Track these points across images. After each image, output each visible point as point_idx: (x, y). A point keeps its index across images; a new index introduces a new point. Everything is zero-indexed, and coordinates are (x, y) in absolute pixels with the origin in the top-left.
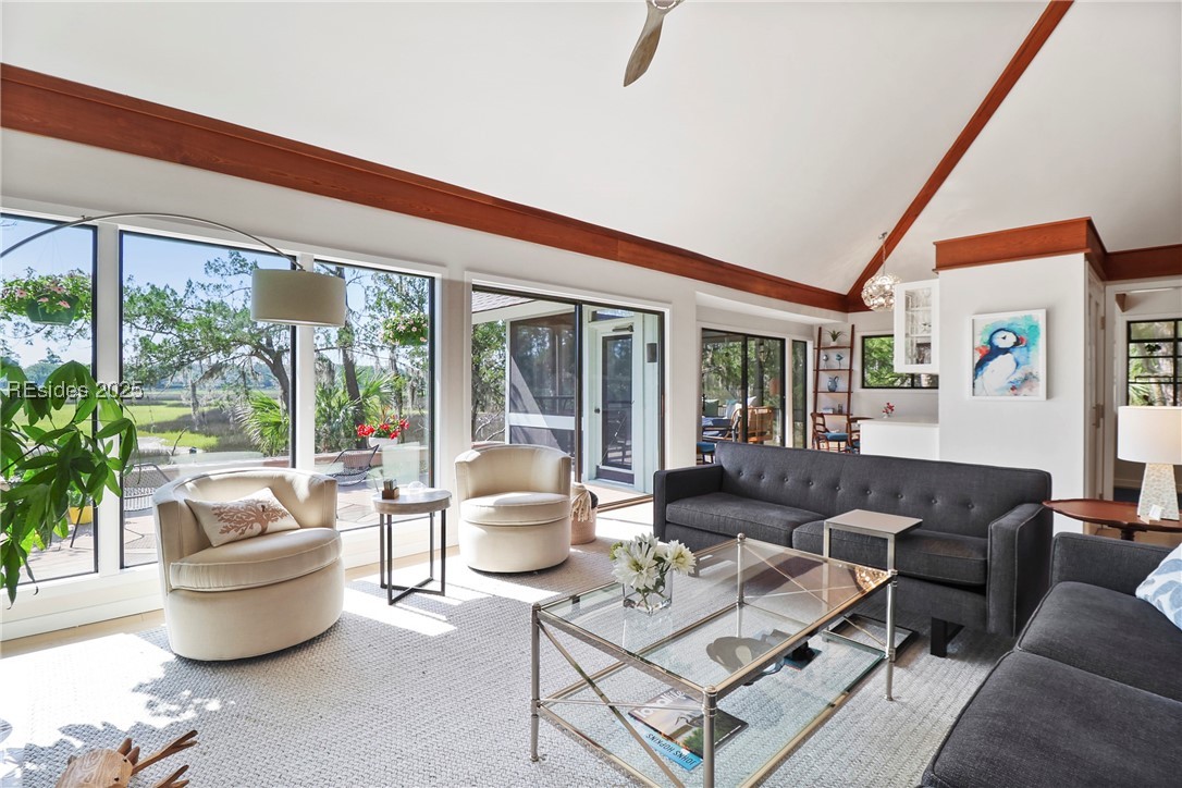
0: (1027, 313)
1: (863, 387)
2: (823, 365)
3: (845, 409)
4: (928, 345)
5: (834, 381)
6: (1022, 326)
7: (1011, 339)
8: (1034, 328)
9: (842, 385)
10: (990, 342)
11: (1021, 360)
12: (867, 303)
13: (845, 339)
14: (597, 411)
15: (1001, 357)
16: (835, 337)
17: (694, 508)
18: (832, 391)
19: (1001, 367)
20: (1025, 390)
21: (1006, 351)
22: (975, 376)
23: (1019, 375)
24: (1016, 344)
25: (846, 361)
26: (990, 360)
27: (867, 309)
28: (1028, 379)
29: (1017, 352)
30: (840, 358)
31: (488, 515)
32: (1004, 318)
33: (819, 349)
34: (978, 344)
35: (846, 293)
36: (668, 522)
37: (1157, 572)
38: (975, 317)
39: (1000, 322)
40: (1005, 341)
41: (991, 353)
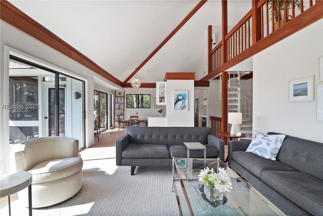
0: (185, 92)
1: (127, 108)
2: (116, 102)
3: (123, 114)
4: (163, 98)
5: (120, 106)
6: (183, 95)
7: (182, 97)
8: (186, 95)
9: (122, 107)
10: (178, 98)
11: (183, 102)
12: (132, 85)
13: (122, 95)
14: (46, 118)
16: (120, 94)
17: (134, 151)
18: (119, 109)
19: (180, 103)
20: (184, 109)
21: (180, 100)
22: (175, 106)
23: (183, 106)
24: (183, 99)
25: (123, 101)
26: (178, 102)
27: (132, 87)
28: (185, 106)
29: (183, 100)
30: (121, 100)
31: (47, 177)
32: (180, 92)
33: (115, 97)
34: (175, 98)
35: (123, 82)
36: (123, 158)
37: (252, 146)
38: (175, 92)
39: (180, 93)
40: (180, 98)
41: (178, 100)
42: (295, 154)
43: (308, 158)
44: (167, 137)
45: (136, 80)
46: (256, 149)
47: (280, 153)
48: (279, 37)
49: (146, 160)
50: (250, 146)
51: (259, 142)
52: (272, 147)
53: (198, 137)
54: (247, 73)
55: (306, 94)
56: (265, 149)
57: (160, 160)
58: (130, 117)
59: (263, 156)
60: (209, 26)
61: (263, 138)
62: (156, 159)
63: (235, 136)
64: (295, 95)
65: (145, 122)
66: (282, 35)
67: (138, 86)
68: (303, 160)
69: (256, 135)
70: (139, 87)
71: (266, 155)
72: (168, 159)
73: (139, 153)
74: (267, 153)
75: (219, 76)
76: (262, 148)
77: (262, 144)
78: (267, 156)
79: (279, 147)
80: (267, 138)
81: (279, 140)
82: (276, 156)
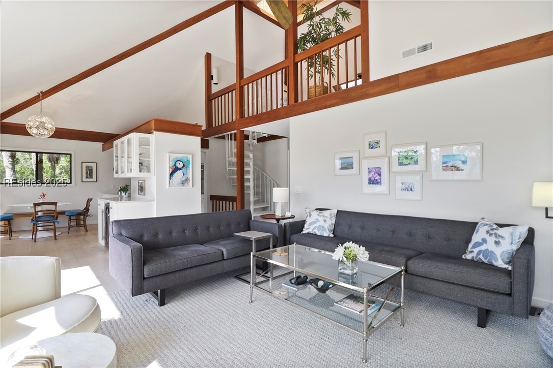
0: (186, 155)
6: (185, 160)
7: (182, 165)
8: (188, 161)
10: (175, 165)
11: (185, 173)
15: (178, 171)
19: (179, 174)
21: (180, 169)
22: (170, 178)
23: (184, 179)
24: (183, 167)
26: (175, 172)
28: (187, 180)
29: (183, 169)
32: (180, 156)
34: (171, 166)
36: (145, 278)
37: (309, 226)
38: (171, 154)
39: (178, 157)
40: (180, 165)
41: (175, 169)
42: (350, 226)
43: (363, 228)
44: (196, 230)
45: (44, 120)
46: (314, 228)
47: (336, 229)
48: (324, 105)
49: (188, 272)
50: (306, 226)
51: (316, 220)
52: (329, 224)
53: (239, 224)
54: (265, 135)
55: (353, 168)
56: (323, 227)
57: (210, 266)
58: (33, 205)
59: (322, 234)
60: (207, 53)
61: (318, 215)
62: (203, 267)
63: (283, 217)
64: (342, 168)
65: (66, 214)
66: (328, 103)
67: (46, 132)
68: (359, 230)
69: (310, 213)
70: (51, 137)
71: (325, 232)
72: (221, 262)
73: (177, 262)
74: (325, 230)
75: (225, 136)
76: (320, 225)
77: (319, 221)
78: (326, 234)
79: (334, 223)
80: (322, 214)
81: (333, 215)
82: (332, 232)
